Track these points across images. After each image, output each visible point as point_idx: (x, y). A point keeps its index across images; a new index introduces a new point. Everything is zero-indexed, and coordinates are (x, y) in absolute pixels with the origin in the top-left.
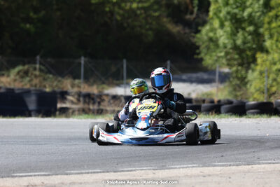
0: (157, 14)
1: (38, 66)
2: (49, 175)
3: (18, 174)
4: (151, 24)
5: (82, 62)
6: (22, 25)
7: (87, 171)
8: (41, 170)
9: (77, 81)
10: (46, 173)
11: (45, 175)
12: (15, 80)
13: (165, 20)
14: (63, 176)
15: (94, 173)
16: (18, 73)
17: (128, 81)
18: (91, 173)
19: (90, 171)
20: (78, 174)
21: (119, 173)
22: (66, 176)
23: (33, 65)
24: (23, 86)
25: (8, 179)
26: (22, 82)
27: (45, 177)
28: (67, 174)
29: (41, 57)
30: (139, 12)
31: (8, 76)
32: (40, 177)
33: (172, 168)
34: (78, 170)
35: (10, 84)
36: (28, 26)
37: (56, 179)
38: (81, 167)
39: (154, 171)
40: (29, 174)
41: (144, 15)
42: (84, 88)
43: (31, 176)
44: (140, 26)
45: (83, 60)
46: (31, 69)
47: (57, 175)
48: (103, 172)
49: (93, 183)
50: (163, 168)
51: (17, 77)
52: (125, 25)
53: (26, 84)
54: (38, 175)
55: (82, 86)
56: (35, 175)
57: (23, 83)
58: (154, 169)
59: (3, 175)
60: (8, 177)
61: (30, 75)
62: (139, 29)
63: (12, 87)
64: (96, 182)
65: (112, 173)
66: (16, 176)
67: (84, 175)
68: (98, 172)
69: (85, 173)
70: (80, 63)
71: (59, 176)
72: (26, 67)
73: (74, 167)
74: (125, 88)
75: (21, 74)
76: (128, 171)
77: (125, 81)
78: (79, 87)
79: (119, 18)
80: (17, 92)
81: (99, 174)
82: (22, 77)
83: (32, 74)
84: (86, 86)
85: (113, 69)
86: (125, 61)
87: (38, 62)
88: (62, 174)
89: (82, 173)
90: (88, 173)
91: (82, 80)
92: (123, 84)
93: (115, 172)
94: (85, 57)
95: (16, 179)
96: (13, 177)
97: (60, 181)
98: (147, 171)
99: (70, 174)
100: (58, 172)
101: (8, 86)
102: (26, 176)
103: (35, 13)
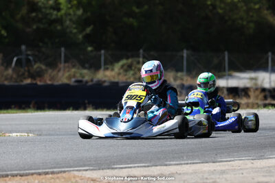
0: (257, 7)
1: (141, 60)
2: (148, 166)
3: (118, 166)
4: (252, 16)
5: (185, 55)
6: (125, 19)
7: (186, 162)
8: (141, 162)
9: (179, 74)
10: (146, 165)
11: (145, 166)
12: (119, 74)
13: (266, 12)
14: (162, 167)
15: (193, 163)
16: (122, 67)
17: (230, 72)
18: (190, 164)
19: (190, 162)
20: (177, 164)
21: (218, 164)
22: (165, 167)
23: (137, 59)
24: (127, 79)
25: (108, 171)
26: (126, 75)
27: (144, 168)
28: (166, 165)
29: (144, 51)
30: (239, 5)
31: (113, 70)
32: (139, 169)
33: (270, 158)
34: (177, 161)
35: (114, 77)
36: (131, 20)
37: (156, 170)
38: (181, 158)
39: (252, 161)
40: (130, 166)
41: (245, 8)
42: (187, 80)
43: (131, 167)
44: (242, 19)
45: (185, 53)
46: (135, 63)
47: (156, 166)
48: (202, 163)
49: (192, 173)
50: (261, 158)
51: (122, 71)
52: (227, 18)
53: (130, 78)
54: (138, 167)
55: (185, 78)
56: (135, 167)
57: (127, 77)
58: (252, 159)
59: (103, 167)
60: (109, 169)
61: (133, 68)
62: (240, 22)
63: (116, 80)
64: (196, 173)
65: (211, 164)
66: (116, 168)
67: (183, 166)
68: (197, 163)
69: (185, 164)
70: (183, 57)
71: (158, 167)
72: (130, 61)
73: (174, 159)
74: (227, 79)
75: (125, 67)
76: (227, 161)
77: (227, 73)
78: (182, 79)
79: (220, 11)
80: (121, 85)
81: (198, 165)
82: (126, 71)
83: (135, 68)
84: (189, 79)
85: (216, 61)
86: (226, 53)
87: (141, 55)
88: (161, 165)
89: (182, 164)
90: (187, 164)
91: (185, 73)
92: (225, 75)
93: (214, 162)
94: (187, 49)
95: (116, 170)
96: (113, 168)
97: (159, 172)
98: (246, 161)
99: (170, 165)
100: (158, 164)
101: (113, 80)
102: (126, 168)
103: (138, 7)
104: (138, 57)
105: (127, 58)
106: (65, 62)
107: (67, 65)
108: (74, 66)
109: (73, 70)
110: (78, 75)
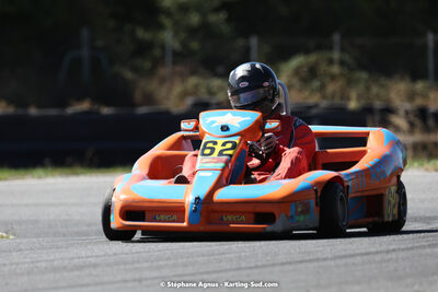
104: (330, 48)
105: (307, 52)
106: (175, 63)
107: (178, 68)
108: (193, 73)
109: (193, 81)
110: (203, 90)
